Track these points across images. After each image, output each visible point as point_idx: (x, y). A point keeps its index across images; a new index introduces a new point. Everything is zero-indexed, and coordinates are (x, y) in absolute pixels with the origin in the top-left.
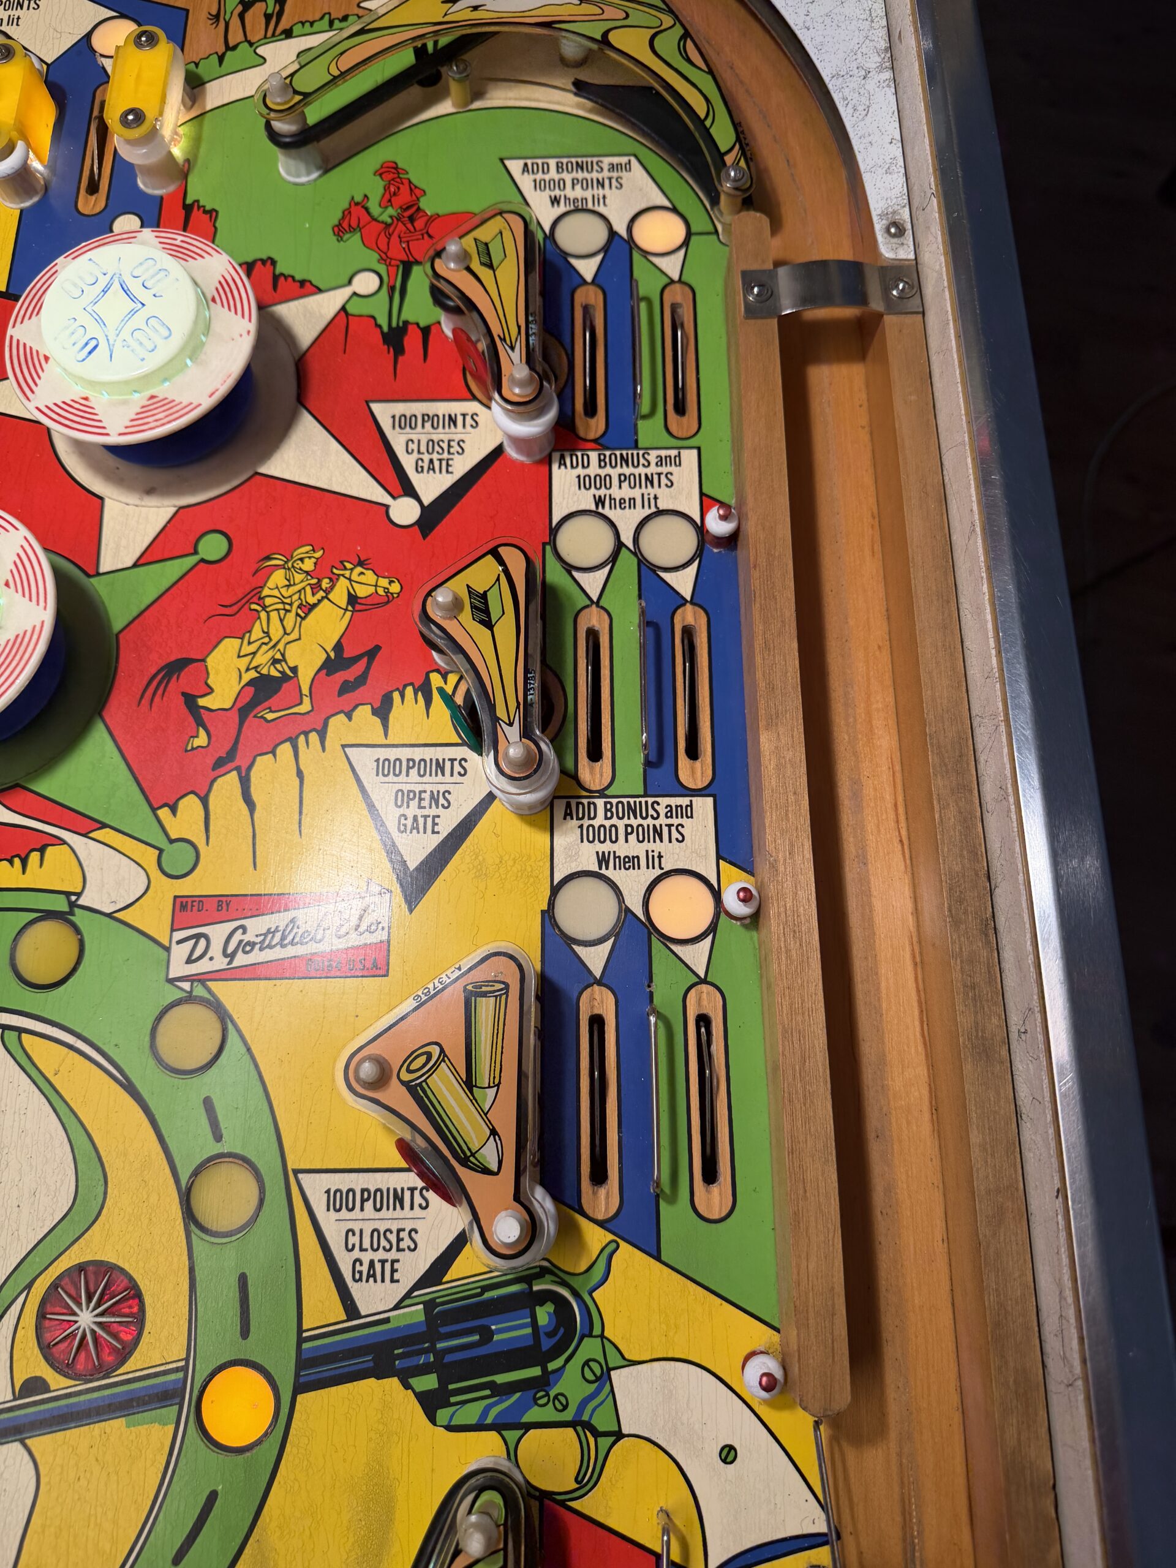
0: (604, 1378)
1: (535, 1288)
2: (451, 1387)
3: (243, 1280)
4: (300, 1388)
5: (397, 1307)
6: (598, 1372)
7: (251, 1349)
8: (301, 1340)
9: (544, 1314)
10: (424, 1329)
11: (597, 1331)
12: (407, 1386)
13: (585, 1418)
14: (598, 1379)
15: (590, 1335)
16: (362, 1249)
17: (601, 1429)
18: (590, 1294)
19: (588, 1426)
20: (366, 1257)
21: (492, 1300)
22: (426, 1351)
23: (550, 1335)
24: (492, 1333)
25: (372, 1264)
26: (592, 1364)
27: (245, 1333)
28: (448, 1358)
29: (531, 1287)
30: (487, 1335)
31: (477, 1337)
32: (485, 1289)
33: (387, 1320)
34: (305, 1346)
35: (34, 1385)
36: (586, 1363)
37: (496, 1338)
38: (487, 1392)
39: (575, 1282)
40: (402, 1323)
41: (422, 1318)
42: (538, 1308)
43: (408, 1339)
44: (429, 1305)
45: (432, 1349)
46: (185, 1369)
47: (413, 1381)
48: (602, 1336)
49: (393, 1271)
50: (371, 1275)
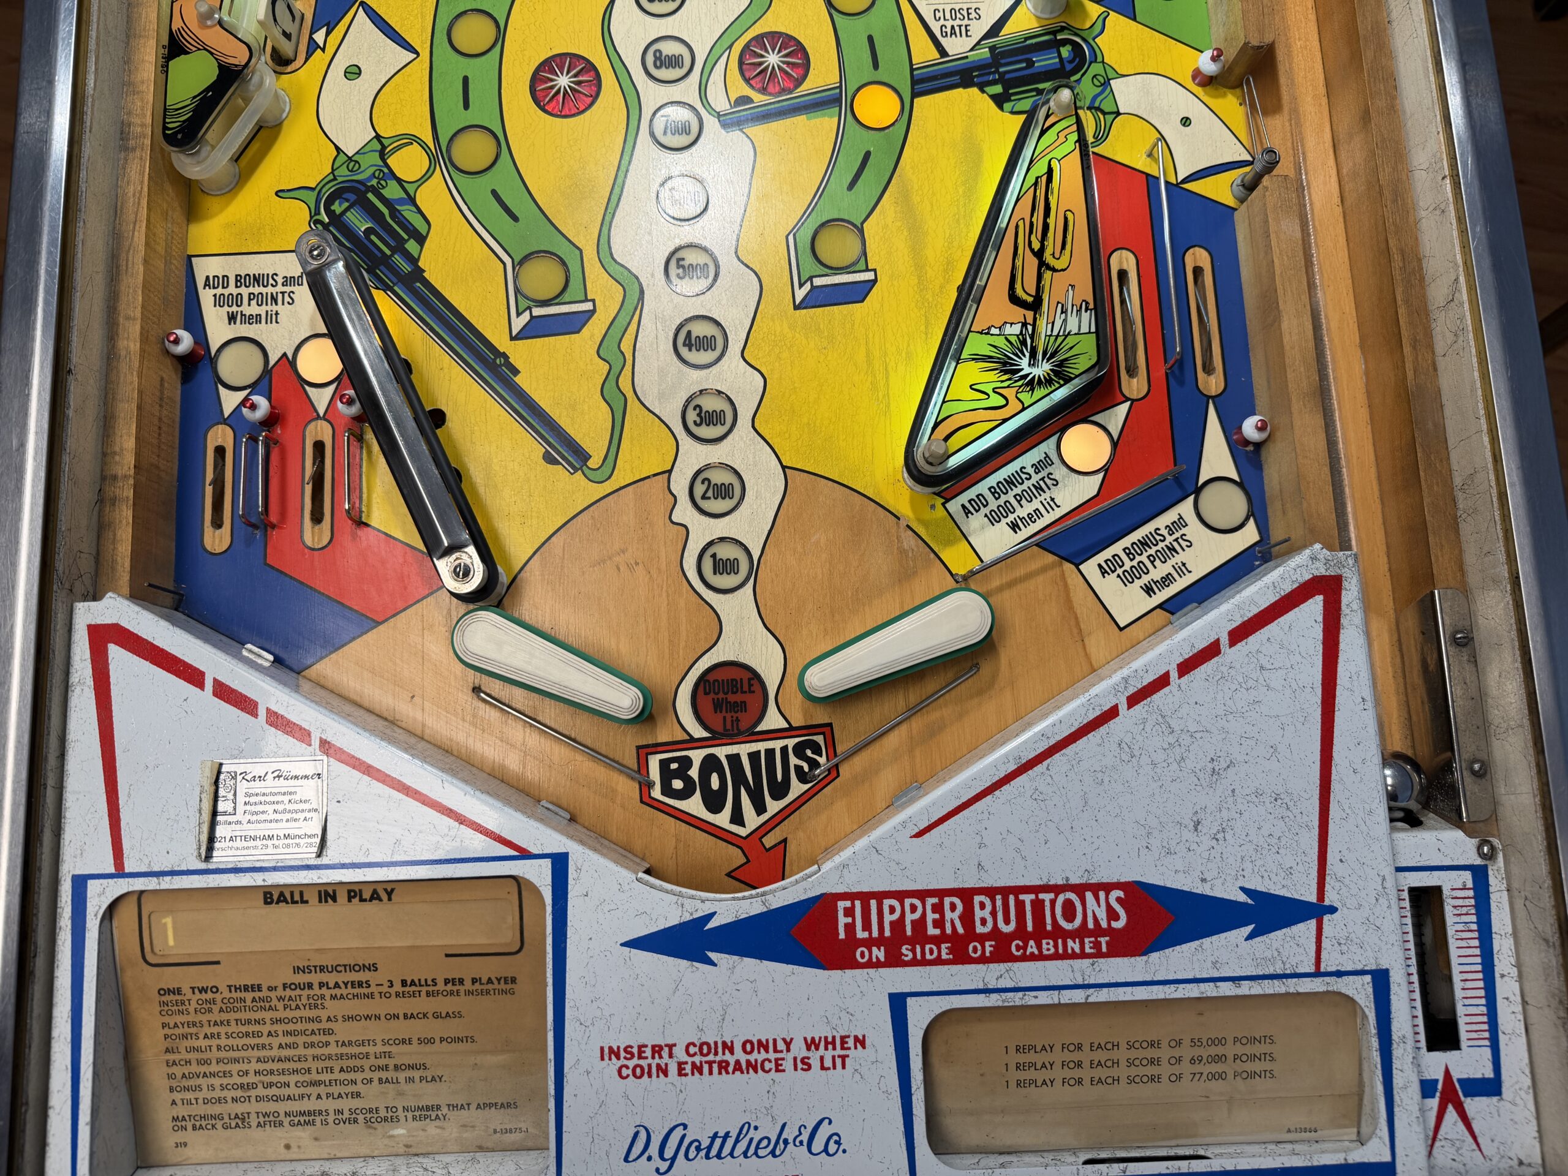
0: (1106, 84)
1: (1058, 38)
2: (1011, 91)
3: (870, 39)
4: (915, 95)
5: (972, 49)
6: (1103, 81)
7: (881, 75)
8: (912, 70)
9: (1065, 52)
10: (991, 61)
11: (1099, 59)
12: (983, 91)
13: (1097, 104)
14: (1102, 85)
15: (1096, 61)
16: (945, 19)
17: (1107, 110)
18: (1094, 39)
19: (1098, 109)
20: (949, 24)
21: (1032, 45)
22: (994, 73)
23: (1070, 62)
24: (1034, 62)
25: (953, 27)
26: (1098, 77)
27: (876, 66)
28: (1007, 76)
29: (1056, 37)
30: (1030, 64)
31: (1024, 65)
32: (1026, 39)
33: (967, 57)
34: (915, 73)
35: (744, 100)
36: (1095, 76)
37: (1036, 65)
38: (1034, 93)
39: (1084, 34)
40: (976, 58)
41: (988, 55)
42: (1061, 49)
43: (981, 67)
44: (992, 49)
45: (997, 71)
46: (840, 87)
47: (987, 89)
48: (1103, 62)
49: (967, 31)
50: (953, 32)
